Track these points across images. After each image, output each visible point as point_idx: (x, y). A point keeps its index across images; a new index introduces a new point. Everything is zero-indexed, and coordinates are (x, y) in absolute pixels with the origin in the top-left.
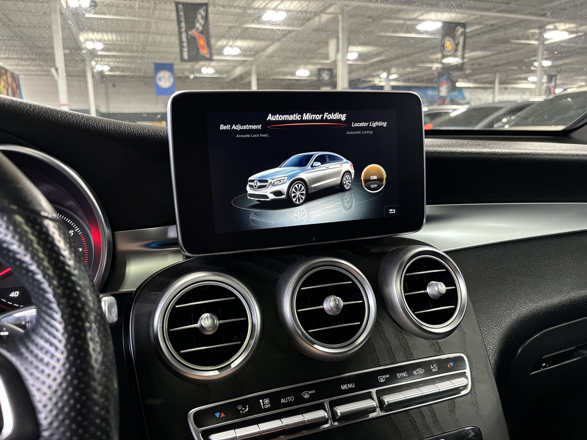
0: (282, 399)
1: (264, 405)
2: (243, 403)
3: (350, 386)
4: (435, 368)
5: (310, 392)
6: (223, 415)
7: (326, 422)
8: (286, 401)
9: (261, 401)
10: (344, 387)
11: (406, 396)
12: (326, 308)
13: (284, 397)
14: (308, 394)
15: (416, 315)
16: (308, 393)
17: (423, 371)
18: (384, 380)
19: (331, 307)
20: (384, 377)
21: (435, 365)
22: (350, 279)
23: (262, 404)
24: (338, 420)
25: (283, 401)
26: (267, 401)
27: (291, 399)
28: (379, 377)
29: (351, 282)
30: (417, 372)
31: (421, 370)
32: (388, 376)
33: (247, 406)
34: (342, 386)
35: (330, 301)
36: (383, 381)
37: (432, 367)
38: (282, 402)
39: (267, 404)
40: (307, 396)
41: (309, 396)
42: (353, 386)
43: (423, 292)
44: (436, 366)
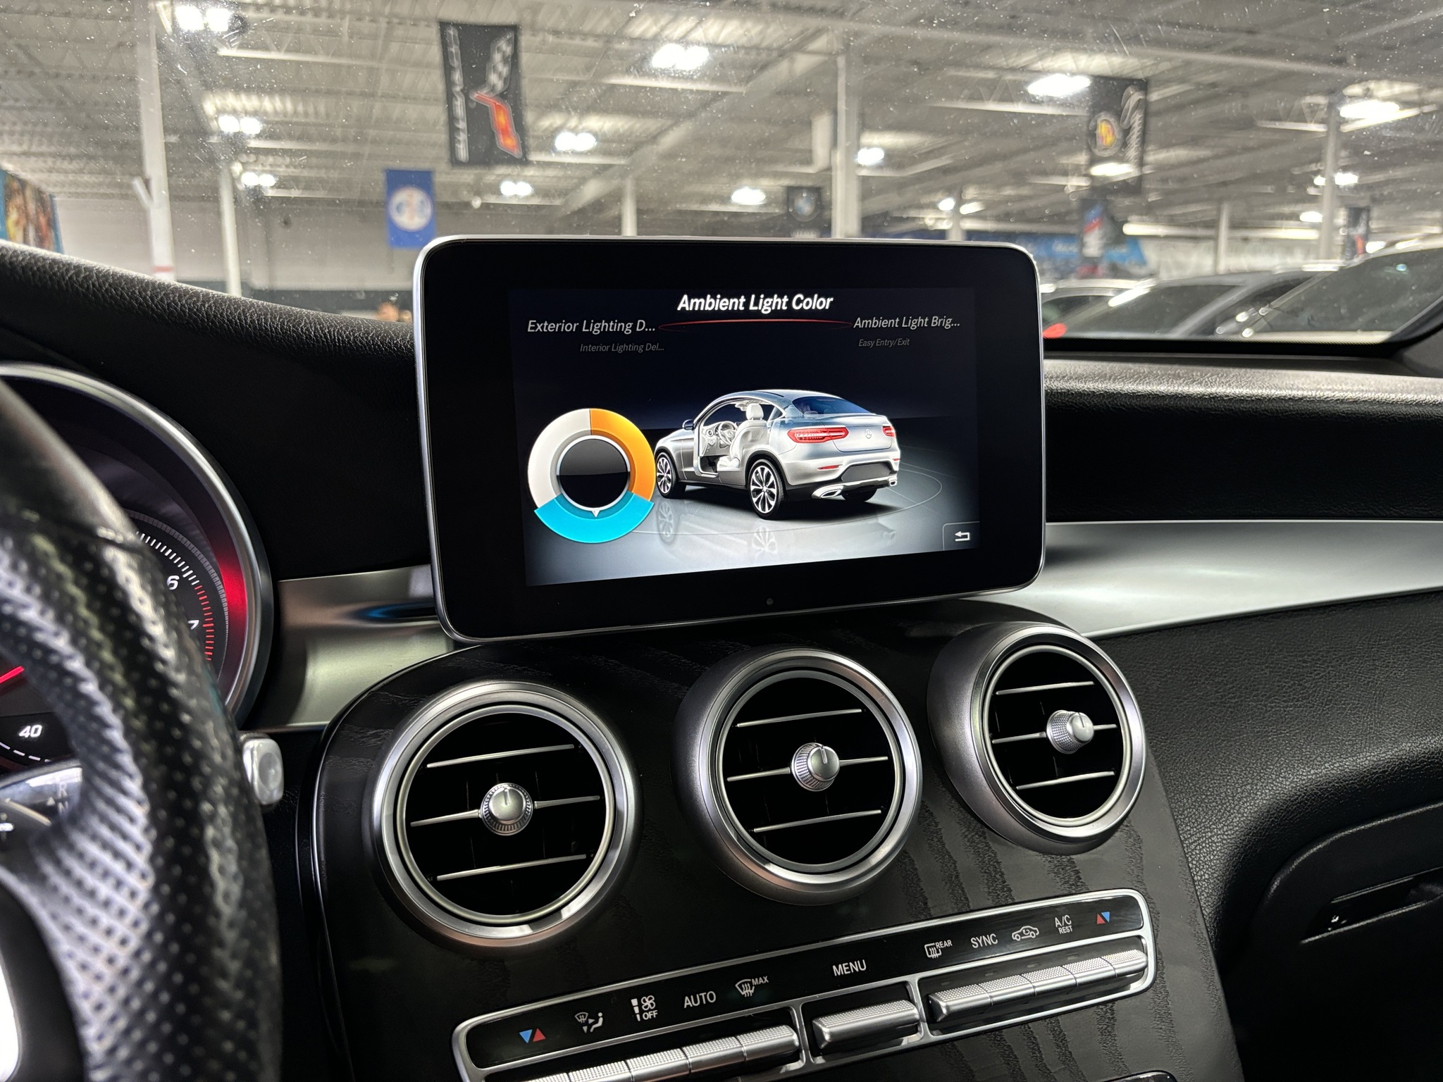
0: (687, 998)
1: (641, 1012)
2: (591, 1006)
3: (856, 967)
4: (1066, 925)
5: (755, 982)
6: (539, 1036)
7: (795, 1057)
8: (696, 1002)
9: (634, 1002)
10: (840, 970)
11: (993, 994)
12: (798, 774)
13: (693, 993)
14: (751, 986)
15: (1019, 793)
16: (751, 983)
17: (1035, 932)
18: (938, 952)
19: (810, 771)
20: (939, 945)
21: (1064, 918)
22: (857, 703)
23: (637, 1010)
24: (825, 1053)
25: (690, 1003)
26: (649, 1002)
27: (709, 997)
28: (926, 946)
29: (860, 711)
30: (1021, 934)
31: (1031, 930)
32: (949, 943)
33: (600, 1014)
34: (834, 967)
35: (808, 757)
36: (937, 955)
37: (1058, 923)
38: (686, 1004)
39: (650, 1010)
40: (747, 992)
41: (752, 991)
42: (863, 967)
43: (1037, 735)
44: (1068, 920)
